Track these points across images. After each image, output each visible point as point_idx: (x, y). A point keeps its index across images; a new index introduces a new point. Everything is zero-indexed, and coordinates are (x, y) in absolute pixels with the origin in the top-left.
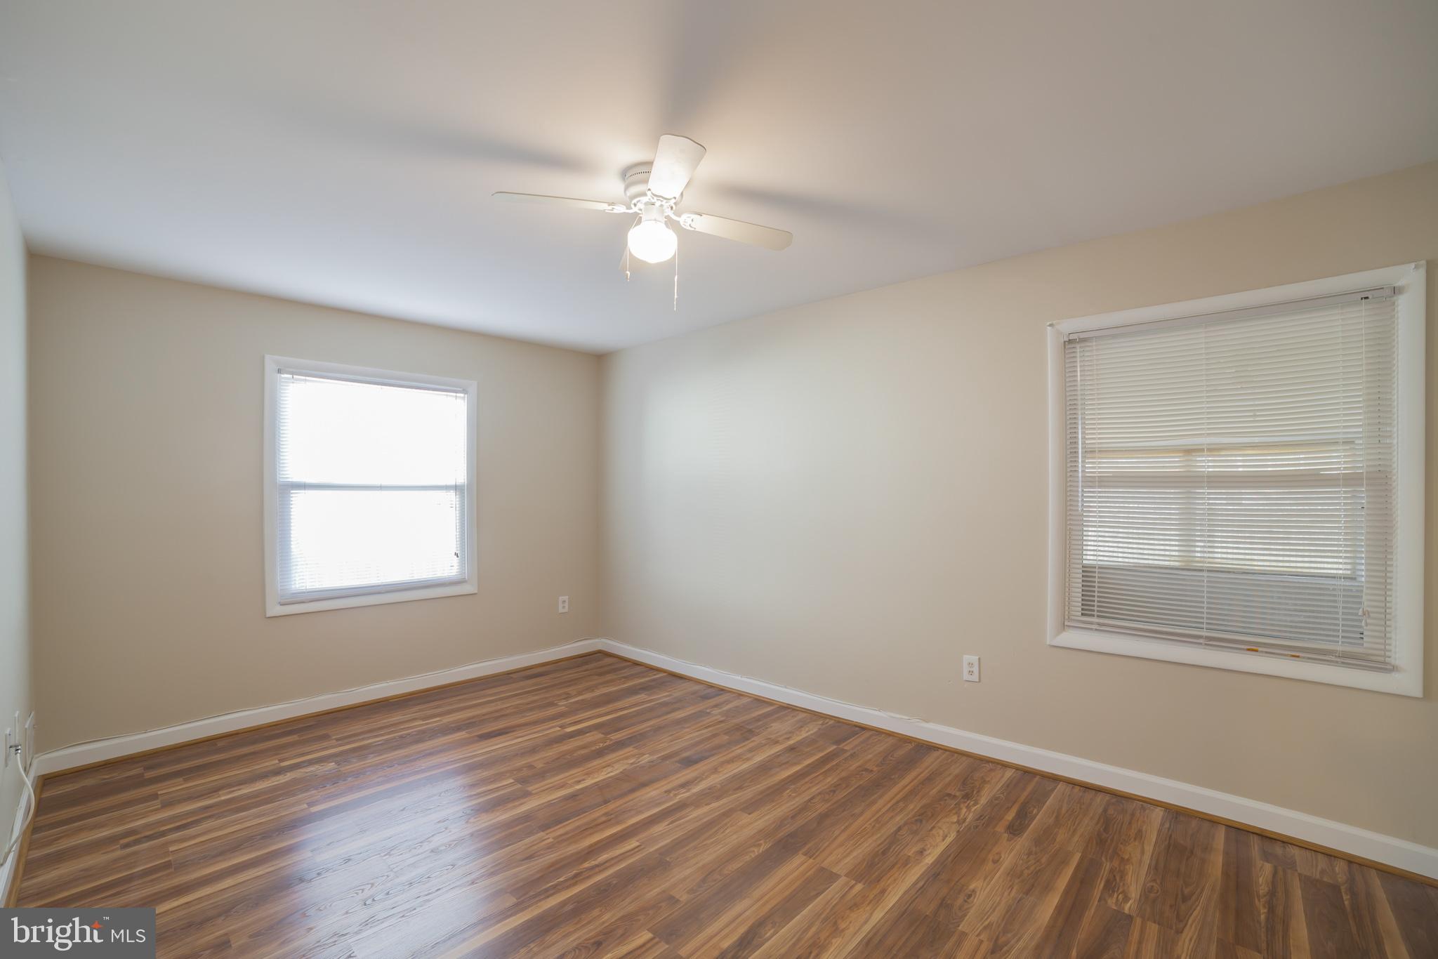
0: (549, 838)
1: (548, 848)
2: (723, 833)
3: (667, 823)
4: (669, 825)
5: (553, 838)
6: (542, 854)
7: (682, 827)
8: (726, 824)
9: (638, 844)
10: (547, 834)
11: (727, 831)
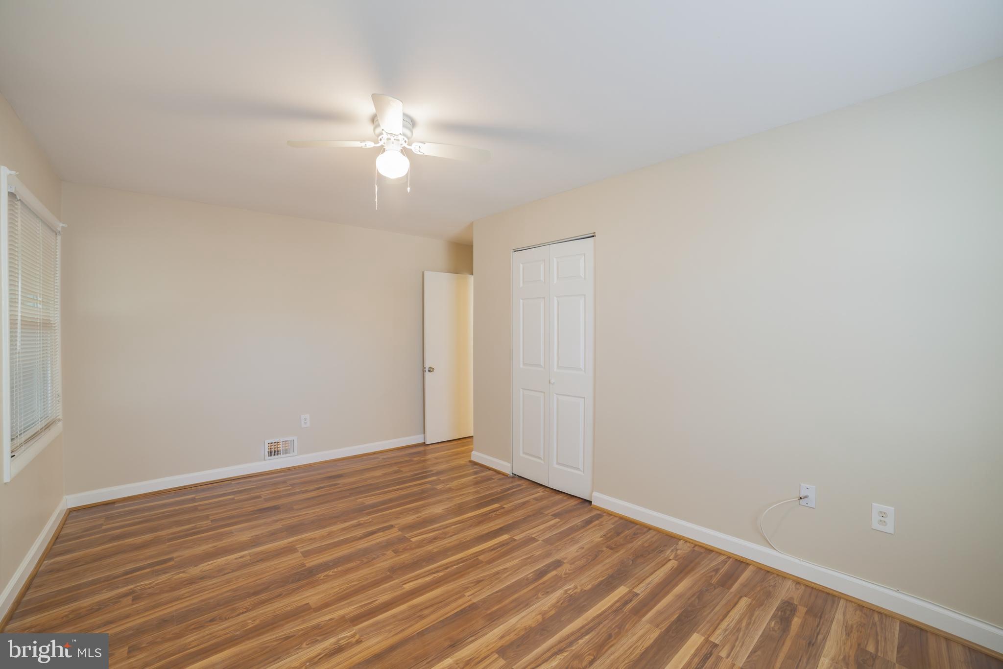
0: (468, 596)
1: (467, 588)
2: (341, 589)
3: (377, 602)
4: (377, 600)
5: (465, 596)
6: (472, 583)
7: (366, 598)
8: (333, 596)
9: (404, 586)
10: (470, 600)
11: (338, 589)
